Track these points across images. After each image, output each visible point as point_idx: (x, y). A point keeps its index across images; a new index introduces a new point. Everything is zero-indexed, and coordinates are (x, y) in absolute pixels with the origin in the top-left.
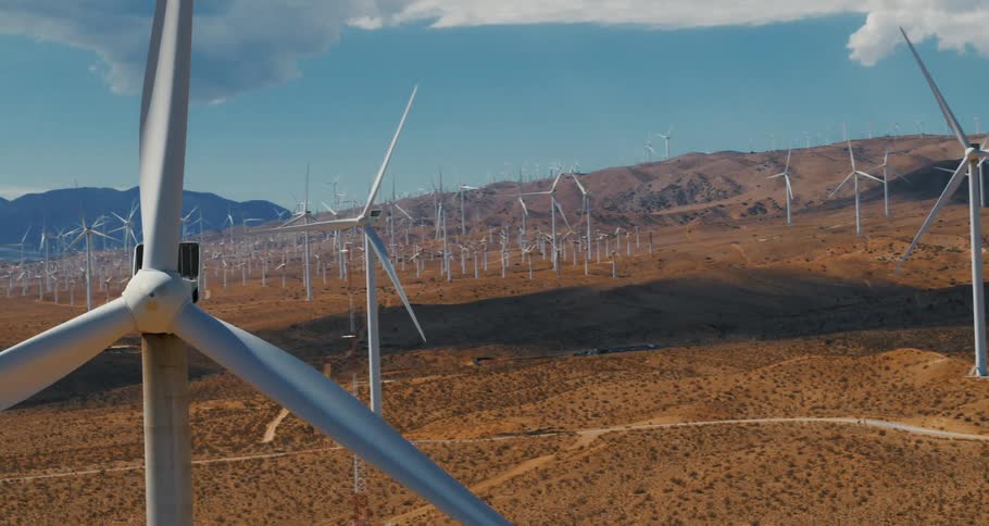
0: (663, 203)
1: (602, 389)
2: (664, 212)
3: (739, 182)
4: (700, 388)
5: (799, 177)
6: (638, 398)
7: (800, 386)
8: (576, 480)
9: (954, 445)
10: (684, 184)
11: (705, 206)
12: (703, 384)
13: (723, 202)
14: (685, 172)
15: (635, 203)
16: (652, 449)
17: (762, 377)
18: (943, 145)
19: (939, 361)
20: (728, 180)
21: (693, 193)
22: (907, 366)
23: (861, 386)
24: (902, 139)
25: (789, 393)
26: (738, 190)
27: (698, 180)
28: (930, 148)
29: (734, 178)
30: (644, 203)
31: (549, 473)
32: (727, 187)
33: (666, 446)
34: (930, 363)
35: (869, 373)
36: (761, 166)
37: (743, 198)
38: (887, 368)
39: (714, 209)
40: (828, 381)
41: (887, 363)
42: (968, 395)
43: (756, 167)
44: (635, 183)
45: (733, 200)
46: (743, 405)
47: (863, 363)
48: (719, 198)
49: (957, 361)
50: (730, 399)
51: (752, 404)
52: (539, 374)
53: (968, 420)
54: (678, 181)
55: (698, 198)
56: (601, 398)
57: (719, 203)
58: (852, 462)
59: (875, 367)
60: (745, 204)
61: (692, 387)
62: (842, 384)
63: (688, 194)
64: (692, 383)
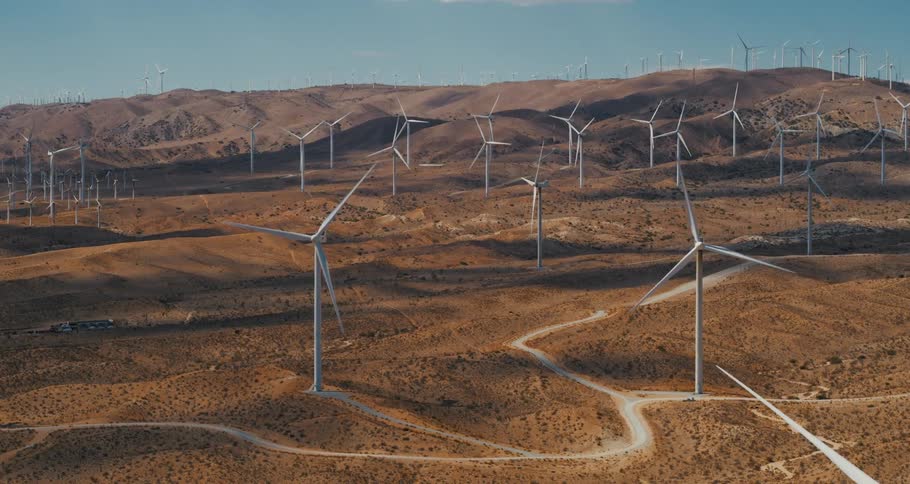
0: (153, 137)
1: (57, 390)
2: (152, 147)
3: (218, 121)
4: (126, 392)
5: (267, 119)
6: (82, 399)
7: (195, 394)
8: (28, 475)
9: (279, 457)
10: (172, 120)
11: (187, 142)
12: (128, 389)
13: (203, 140)
14: (173, 109)
15: (128, 136)
16: (84, 448)
17: (169, 386)
18: (390, 96)
19: (290, 378)
20: (208, 119)
21: (178, 129)
22: (270, 380)
23: (237, 395)
24: (357, 88)
25: (186, 399)
26: (217, 128)
27: (184, 118)
28: (379, 97)
29: (214, 117)
30: (136, 136)
31: (11, 468)
32: (208, 126)
33: (93, 445)
34: (284, 380)
35: (243, 385)
36: (238, 108)
37: (220, 137)
38: (256, 381)
39: (194, 146)
40: (214, 391)
41: (257, 377)
42: (302, 411)
43: (233, 108)
44: (131, 115)
45: (210, 139)
46: (153, 408)
47: (240, 376)
48: (200, 135)
49: (304, 377)
50: (145, 403)
51: (160, 408)
52: (18, 362)
53: (292, 436)
54: (167, 117)
55: (183, 134)
56: (57, 397)
57: (200, 140)
58: (209, 470)
59: (248, 380)
60: (221, 142)
61: (121, 391)
62: (224, 393)
63: (174, 130)
64: (121, 388)
